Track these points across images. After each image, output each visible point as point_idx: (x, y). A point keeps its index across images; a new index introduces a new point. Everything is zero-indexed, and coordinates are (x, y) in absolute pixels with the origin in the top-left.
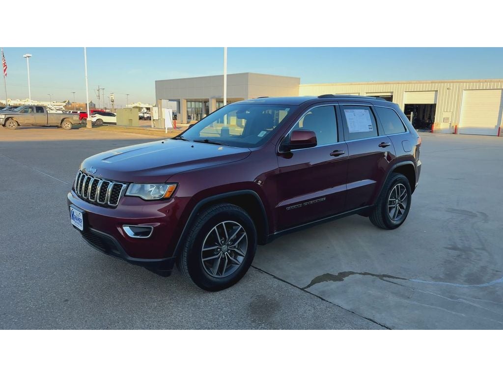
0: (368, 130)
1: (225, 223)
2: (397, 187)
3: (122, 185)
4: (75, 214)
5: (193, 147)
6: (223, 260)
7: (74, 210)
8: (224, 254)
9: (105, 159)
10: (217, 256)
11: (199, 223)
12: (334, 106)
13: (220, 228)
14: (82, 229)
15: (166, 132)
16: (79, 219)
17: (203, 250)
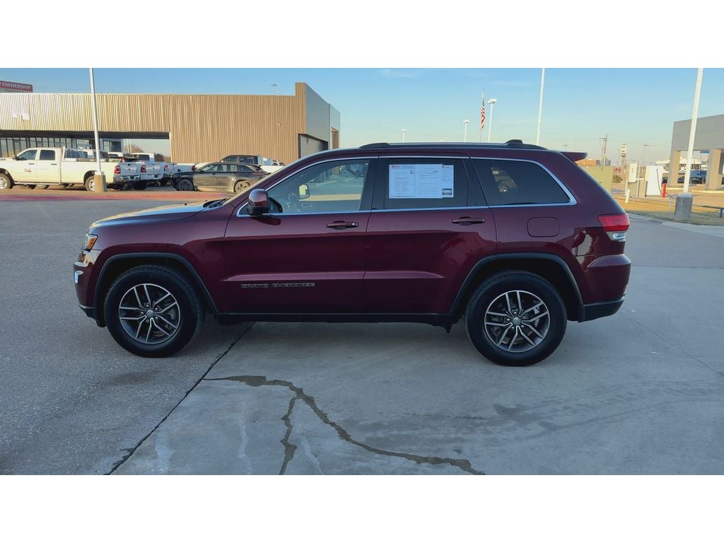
15: (627, 202)
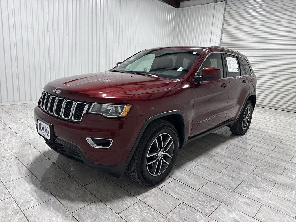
0: (237, 71)
1: (162, 135)
2: (248, 108)
3: (85, 105)
4: (42, 126)
5: (132, 77)
6: (159, 162)
7: (42, 123)
8: (160, 158)
9: (65, 83)
10: (156, 161)
11: (146, 136)
12: (221, 53)
13: (159, 139)
14: (49, 138)
16: (46, 130)
17: (148, 156)
